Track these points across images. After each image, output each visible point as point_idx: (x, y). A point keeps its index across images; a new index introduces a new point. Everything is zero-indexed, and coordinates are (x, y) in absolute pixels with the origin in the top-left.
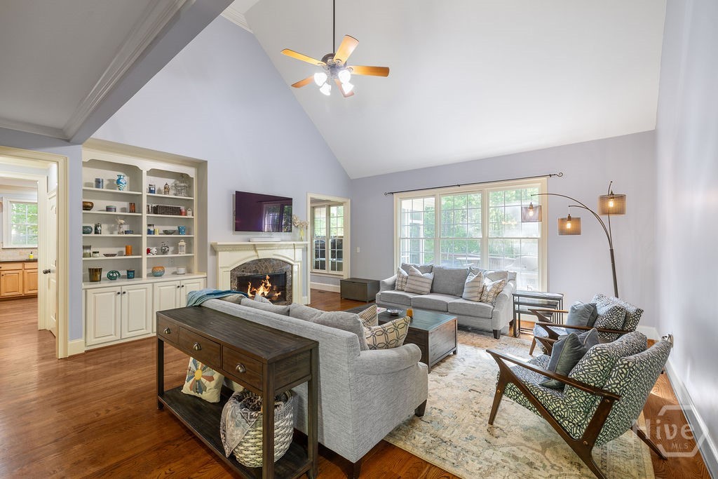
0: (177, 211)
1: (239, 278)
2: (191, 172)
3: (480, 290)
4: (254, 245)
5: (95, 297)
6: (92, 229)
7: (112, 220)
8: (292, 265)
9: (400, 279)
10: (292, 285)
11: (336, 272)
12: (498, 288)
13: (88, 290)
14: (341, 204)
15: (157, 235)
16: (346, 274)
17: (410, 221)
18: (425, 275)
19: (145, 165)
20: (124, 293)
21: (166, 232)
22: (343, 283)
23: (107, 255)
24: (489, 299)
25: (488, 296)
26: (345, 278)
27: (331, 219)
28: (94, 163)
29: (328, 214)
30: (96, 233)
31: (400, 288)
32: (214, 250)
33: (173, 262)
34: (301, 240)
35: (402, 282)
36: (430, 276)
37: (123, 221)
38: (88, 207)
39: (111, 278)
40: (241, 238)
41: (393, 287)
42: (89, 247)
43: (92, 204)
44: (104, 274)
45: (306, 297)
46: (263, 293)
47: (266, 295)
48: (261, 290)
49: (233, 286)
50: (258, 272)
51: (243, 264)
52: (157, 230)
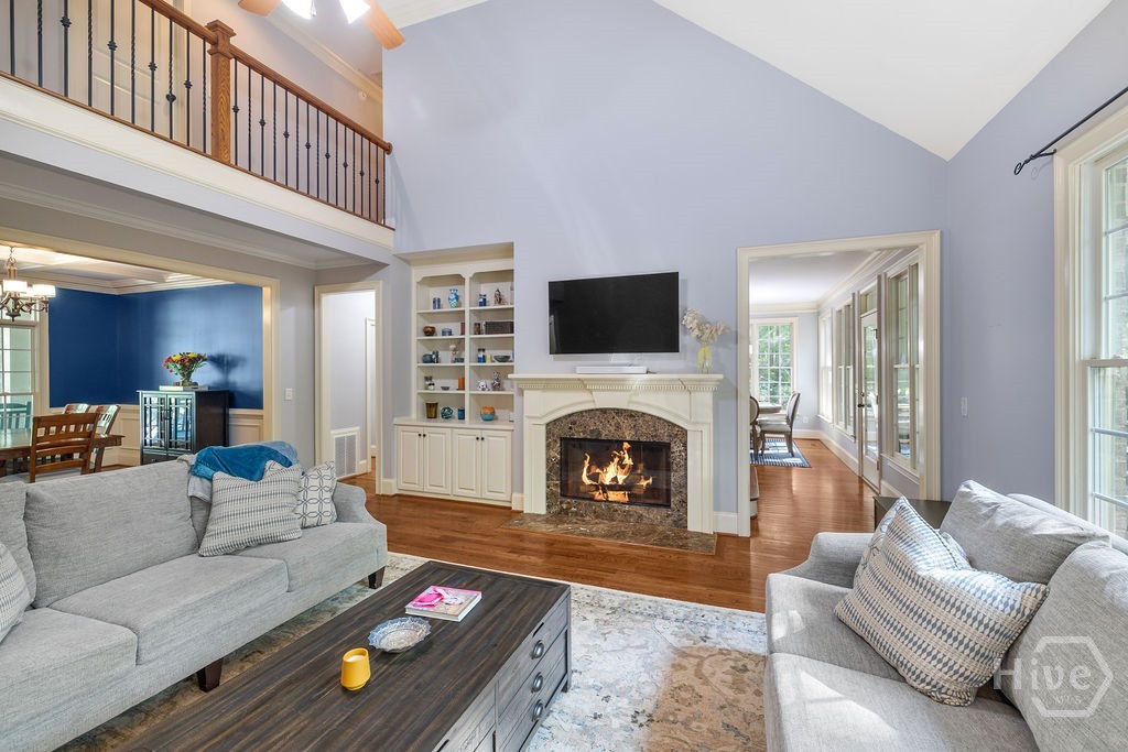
1: (562, 440)
4: (581, 380)
5: (403, 435)
7: (448, 345)
8: (685, 431)
15: (488, 363)
20: (424, 436)
23: (443, 388)
30: (433, 362)
37: (455, 347)
38: (428, 332)
39: (445, 416)
40: (565, 366)
42: (429, 378)
43: (433, 328)
45: (734, 515)
46: (615, 479)
47: (620, 482)
48: (611, 473)
49: (553, 453)
50: (600, 434)
51: (570, 415)
52: (488, 357)
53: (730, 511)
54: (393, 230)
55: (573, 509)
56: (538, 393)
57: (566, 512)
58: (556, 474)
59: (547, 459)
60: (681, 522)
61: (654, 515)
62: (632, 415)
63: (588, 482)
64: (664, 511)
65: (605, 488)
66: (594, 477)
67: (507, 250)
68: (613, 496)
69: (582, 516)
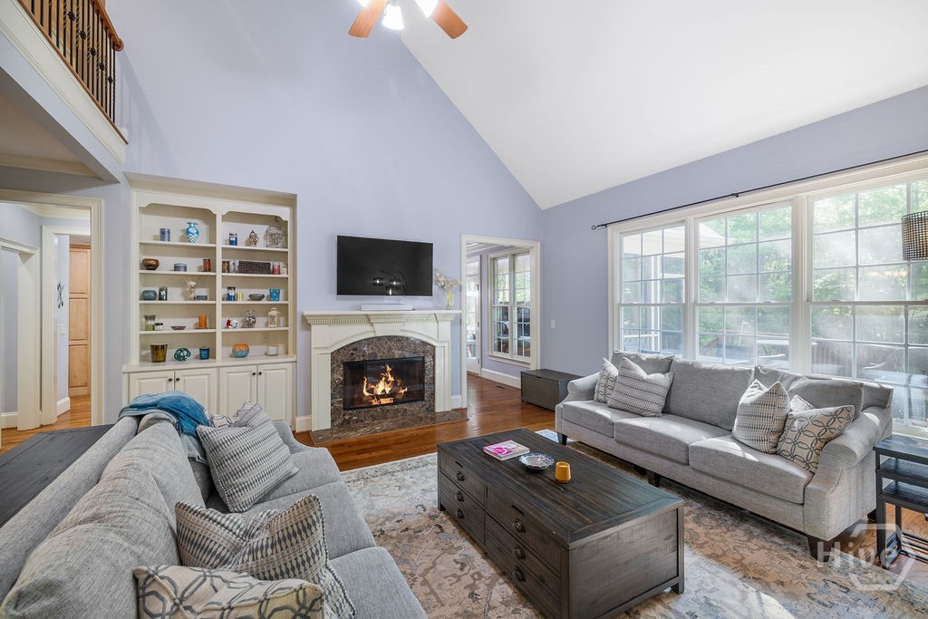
0: (265, 268)
1: (345, 364)
2: (284, 213)
3: (776, 426)
4: (367, 315)
5: (140, 383)
6: (155, 294)
7: (181, 281)
8: (434, 347)
9: (603, 381)
10: (434, 378)
11: (522, 358)
12: (826, 428)
13: (131, 375)
14: (526, 252)
15: (240, 302)
16: (534, 363)
17: (659, 276)
18: (652, 376)
19: (220, 207)
20: (178, 380)
21: (252, 297)
22: (524, 376)
23: (174, 328)
24: (798, 451)
25: (795, 443)
26: (533, 367)
27: (517, 275)
28: (153, 209)
29: (513, 267)
30: (161, 299)
31: (601, 397)
32: (307, 323)
33: (267, 338)
34: (448, 308)
35: (606, 386)
36: (662, 379)
37: (193, 283)
38: (151, 265)
39: (179, 358)
40: (349, 305)
41: (589, 394)
42: (153, 318)
43: (157, 261)
44: (170, 353)
45: (460, 396)
46: (384, 391)
47: (387, 392)
48: (381, 387)
49: (336, 376)
50: (376, 356)
51: (352, 344)
52: (240, 295)
53: (457, 394)
54: (127, 143)
55: (355, 418)
56: (326, 327)
57: (348, 421)
58: (339, 393)
59: (332, 382)
60: (431, 408)
61: (415, 407)
62: (398, 339)
63: (367, 394)
64: (420, 403)
65: (378, 397)
66: (371, 391)
67: (290, 201)
68: (383, 401)
69: (362, 421)
